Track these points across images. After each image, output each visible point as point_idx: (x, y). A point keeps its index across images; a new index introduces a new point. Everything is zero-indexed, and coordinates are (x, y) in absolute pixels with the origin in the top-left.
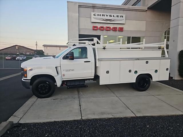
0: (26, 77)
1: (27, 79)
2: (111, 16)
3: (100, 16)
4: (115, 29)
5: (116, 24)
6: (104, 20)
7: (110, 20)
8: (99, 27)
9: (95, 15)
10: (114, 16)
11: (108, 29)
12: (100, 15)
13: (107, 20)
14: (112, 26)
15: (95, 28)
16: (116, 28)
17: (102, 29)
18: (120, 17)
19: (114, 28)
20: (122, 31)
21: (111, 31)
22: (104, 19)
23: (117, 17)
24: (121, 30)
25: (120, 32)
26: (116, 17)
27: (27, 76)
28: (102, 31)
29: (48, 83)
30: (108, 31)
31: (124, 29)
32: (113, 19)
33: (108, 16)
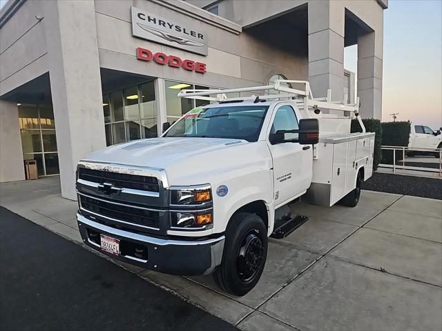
0: (211, 225)
1: (214, 231)
2: (178, 29)
3: (155, 23)
4: (188, 66)
6: (164, 37)
8: (153, 54)
9: (141, 16)
10: (184, 30)
11: (174, 63)
12: (154, 20)
13: (172, 38)
14: (184, 57)
15: (143, 56)
16: (192, 63)
17: (160, 60)
18: (197, 35)
19: (188, 63)
20: (203, 73)
21: (181, 70)
22: (165, 34)
23: (192, 34)
24: (201, 69)
25: (198, 74)
26: (190, 33)
27: (212, 221)
28: (160, 67)
29: (257, 231)
30: (175, 70)
31: (208, 69)
32: (184, 40)
33: (173, 27)
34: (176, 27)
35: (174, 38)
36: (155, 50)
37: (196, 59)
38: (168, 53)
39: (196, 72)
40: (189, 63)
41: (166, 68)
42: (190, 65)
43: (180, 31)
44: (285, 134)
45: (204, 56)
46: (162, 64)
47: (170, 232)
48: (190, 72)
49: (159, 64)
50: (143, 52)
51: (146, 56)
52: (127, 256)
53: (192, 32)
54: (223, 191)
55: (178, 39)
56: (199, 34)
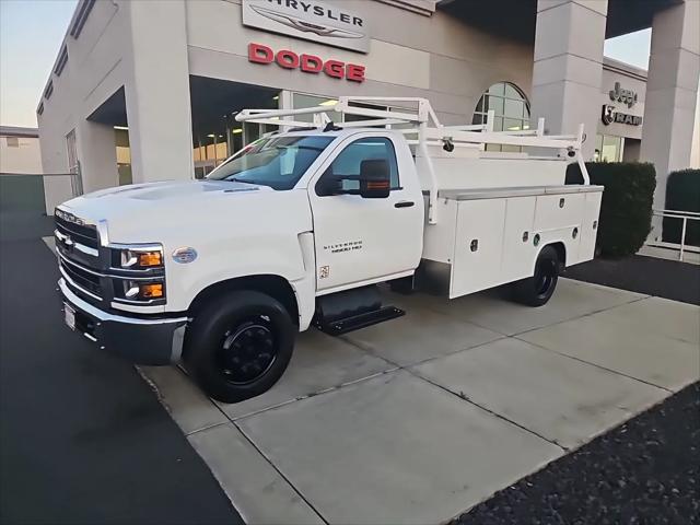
0: (162, 300)
1: (168, 308)
2: (319, 11)
3: (280, 3)
4: (334, 71)
5: (341, 52)
6: (294, 25)
7: (317, 29)
8: (275, 52)
10: (329, 12)
11: (310, 66)
13: (307, 27)
14: (326, 57)
15: (259, 56)
16: (339, 65)
17: (287, 61)
18: (352, 21)
19: (333, 66)
20: (360, 82)
21: (322, 76)
22: (296, 20)
23: (342, 20)
24: (356, 75)
25: (351, 83)
26: (339, 18)
27: (164, 295)
28: (288, 72)
29: (267, 318)
30: (312, 77)
31: (367, 75)
32: (329, 28)
33: (311, 10)
34: (316, 8)
35: (310, 25)
36: (277, 46)
37: (348, 60)
38: (300, 50)
39: (349, 80)
40: (335, 66)
41: (297, 74)
42: (336, 68)
43: (322, 14)
44: (344, 181)
45: (364, 53)
46: (290, 69)
47: (114, 305)
48: (337, 80)
49: (284, 68)
50: (258, 50)
51: (264, 57)
52: (86, 334)
53: (342, 15)
54: (187, 256)
55: (317, 27)
56: (355, 19)
